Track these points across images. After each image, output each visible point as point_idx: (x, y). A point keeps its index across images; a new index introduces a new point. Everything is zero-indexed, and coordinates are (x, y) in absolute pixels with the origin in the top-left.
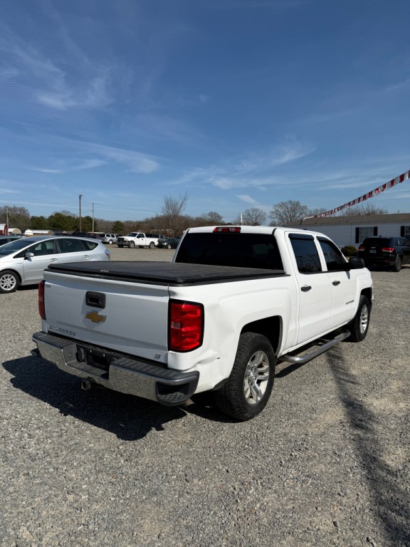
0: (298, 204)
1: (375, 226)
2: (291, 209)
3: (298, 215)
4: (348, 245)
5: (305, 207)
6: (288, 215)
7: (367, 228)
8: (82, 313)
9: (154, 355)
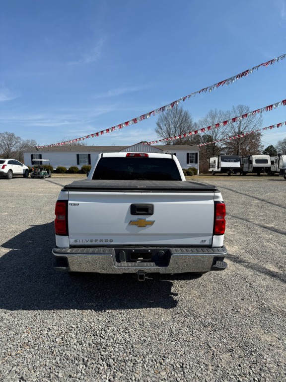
0: (13, 135)
1: (88, 153)
2: (8, 138)
3: (14, 143)
4: (73, 166)
5: (19, 138)
6: (6, 143)
7: (84, 155)
8: (125, 222)
9: (201, 240)
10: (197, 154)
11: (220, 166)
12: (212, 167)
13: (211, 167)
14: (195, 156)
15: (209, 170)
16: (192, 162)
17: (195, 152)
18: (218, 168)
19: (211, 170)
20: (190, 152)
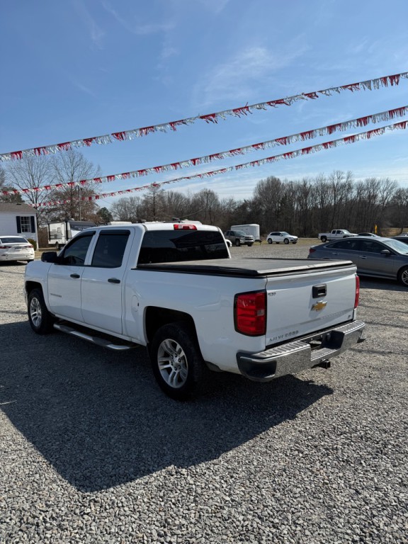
8: (309, 307)
10: (32, 218)
11: (69, 236)
12: (56, 238)
13: (52, 237)
14: (30, 220)
15: (50, 243)
16: (26, 231)
17: (29, 215)
18: (67, 238)
19: (52, 242)
20: (21, 215)
